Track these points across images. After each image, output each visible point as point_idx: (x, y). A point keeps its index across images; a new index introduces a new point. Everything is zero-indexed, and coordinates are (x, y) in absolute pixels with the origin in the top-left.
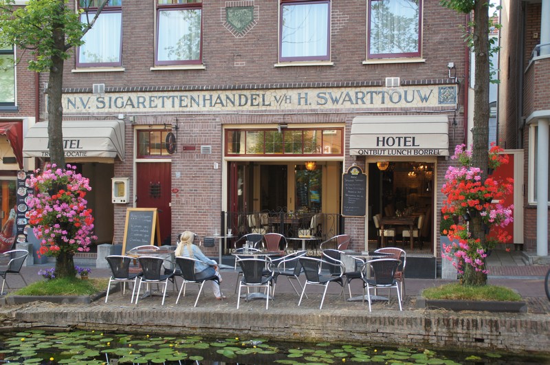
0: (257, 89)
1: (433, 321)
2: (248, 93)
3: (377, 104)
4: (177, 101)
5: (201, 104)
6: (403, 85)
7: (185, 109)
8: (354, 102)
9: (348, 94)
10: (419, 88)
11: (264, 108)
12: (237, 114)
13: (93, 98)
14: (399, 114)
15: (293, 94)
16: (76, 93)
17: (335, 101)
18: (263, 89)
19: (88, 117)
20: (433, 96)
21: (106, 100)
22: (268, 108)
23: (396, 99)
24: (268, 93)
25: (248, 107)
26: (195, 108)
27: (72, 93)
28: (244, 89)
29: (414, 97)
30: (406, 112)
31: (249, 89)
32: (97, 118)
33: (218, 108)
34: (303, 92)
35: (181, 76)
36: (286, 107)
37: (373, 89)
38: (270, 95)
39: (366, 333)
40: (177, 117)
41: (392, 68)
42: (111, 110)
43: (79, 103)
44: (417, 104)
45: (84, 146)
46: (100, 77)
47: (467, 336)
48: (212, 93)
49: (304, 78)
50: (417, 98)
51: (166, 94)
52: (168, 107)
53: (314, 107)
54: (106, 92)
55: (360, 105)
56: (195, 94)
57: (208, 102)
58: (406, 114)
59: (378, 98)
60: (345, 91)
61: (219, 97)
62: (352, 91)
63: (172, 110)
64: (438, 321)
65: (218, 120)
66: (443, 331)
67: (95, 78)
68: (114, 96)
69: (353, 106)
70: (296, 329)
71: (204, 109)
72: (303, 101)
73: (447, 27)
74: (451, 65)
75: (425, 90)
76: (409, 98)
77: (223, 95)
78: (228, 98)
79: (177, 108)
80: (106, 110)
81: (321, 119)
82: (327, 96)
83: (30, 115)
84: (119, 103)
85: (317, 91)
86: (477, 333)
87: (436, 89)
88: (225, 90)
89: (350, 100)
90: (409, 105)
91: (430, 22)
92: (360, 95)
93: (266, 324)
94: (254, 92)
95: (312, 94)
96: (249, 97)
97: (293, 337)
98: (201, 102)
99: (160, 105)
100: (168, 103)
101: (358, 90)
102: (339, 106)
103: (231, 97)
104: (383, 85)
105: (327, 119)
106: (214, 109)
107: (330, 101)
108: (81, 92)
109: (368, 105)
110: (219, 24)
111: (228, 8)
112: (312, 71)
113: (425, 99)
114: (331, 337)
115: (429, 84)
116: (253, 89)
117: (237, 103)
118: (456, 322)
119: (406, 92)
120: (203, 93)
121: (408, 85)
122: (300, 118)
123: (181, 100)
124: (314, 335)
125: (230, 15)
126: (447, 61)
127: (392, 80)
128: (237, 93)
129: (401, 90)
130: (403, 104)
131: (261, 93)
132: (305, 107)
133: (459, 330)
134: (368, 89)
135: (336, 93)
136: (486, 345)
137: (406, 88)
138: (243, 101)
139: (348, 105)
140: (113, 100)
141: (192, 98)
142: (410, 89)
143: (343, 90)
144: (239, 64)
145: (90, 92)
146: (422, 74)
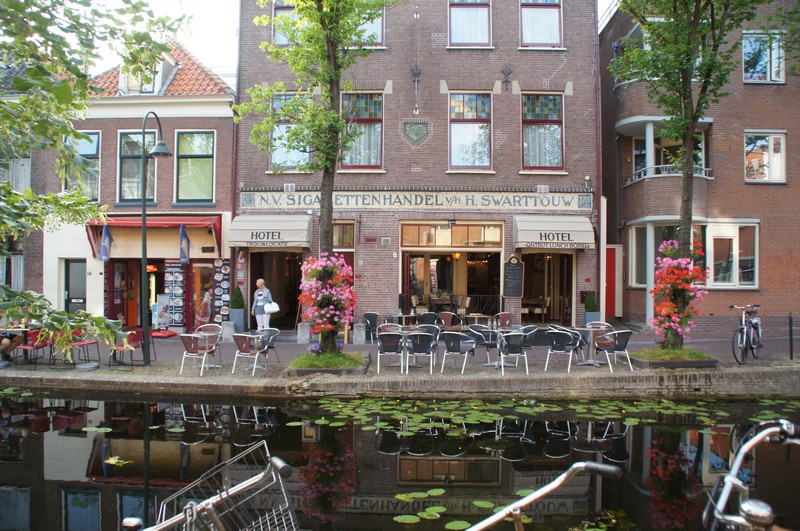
0: (432, 191)
1: (665, 377)
2: (423, 194)
3: (531, 207)
4: (360, 200)
5: (381, 202)
6: (551, 192)
7: (367, 207)
8: (512, 203)
9: (507, 198)
10: (563, 195)
11: (437, 207)
12: (414, 212)
13: (284, 196)
14: (548, 214)
15: (462, 196)
16: (269, 191)
17: (497, 203)
18: (436, 191)
19: (279, 213)
20: (574, 202)
21: (296, 198)
22: (441, 207)
23: (545, 203)
24: (440, 195)
25: (423, 206)
26: (376, 206)
27: (266, 191)
28: (420, 190)
29: (559, 202)
30: (553, 213)
31: (424, 191)
32: (288, 214)
33: (397, 206)
34: (470, 194)
35: (363, 179)
36: (456, 206)
37: (528, 194)
38: (442, 197)
39: (614, 390)
40: (360, 213)
41: (542, 178)
42: (300, 207)
43: (271, 200)
44: (562, 207)
45: (285, 238)
46: (291, 178)
47: (689, 387)
48: (391, 193)
49: (470, 183)
50: (562, 203)
51: (350, 193)
52: (352, 204)
53: (479, 207)
54: (296, 191)
55: (517, 207)
56: (376, 194)
57: (388, 201)
58: (554, 215)
59: (531, 202)
60: (505, 195)
61: (398, 197)
62: (511, 196)
63: (356, 207)
64: (669, 377)
65: (396, 216)
66: (672, 385)
67: (286, 178)
68: (303, 194)
69: (511, 207)
70: (559, 390)
71: (384, 207)
72: (470, 202)
73: (583, 149)
74: (587, 178)
75: (568, 197)
76: (556, 203)
77: (401, 195)
78: (405, 197)
79: (360, 205)
80: (296, 206)
81: (486, 217)
82: (490, 199)
83: (227, 210)
84: (308, 200)
85: (482, 194)
86: (696, 385)
87: (576, 196)
88: (404, 191)
89: (509, 202)
90: (556, 208)
91: (570, 144)
92: (517, 199)
93: (534, 386)
94: (428, 193)
95: (478, 196)
96: (424, 198)
97: (555, 396)
98: (382, 201)
99: (345, 203)
100: (352, 201)
101: (515, 194)
102: (500, 207)
103: (408, 197)
104: (535, 191)
105: (490, 217)
106: (393, 207)
107: (492, 202)
108: (273, 191)
109: (524, 207)
110: (398, 136)
111: (405, 124)
112: (478, 178)
113: (567, 204)
114: (587, 394)
115: (571, 192)
116: (428, 191)
117: (413, 202)
118: (682, 378)
119: (553, 198)
120: (384, 193)
121: (555, 192)
122: (468, 216)
123: (364, 199)
124: (573, 393)
125: (408, 129)
126: (585, 175)
127: (542, 187)
128: (413, 194)
129: (550, 196)
130: (551, 207)
131: (434, 194)
132: (472, 207)
133: (684, 383)
134: (524, 194)
135: (498, 196)
136: (702, 393)
137: (553, 194)
138: (419, 201)
139: (507, 206)
140: (302, 198)
141: (374, 197)
142: (557, 195)
143: (503, 194)
144: (415, 169)
145: (282, 190)
146: (565, 184)
